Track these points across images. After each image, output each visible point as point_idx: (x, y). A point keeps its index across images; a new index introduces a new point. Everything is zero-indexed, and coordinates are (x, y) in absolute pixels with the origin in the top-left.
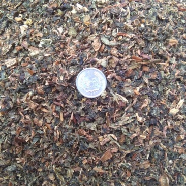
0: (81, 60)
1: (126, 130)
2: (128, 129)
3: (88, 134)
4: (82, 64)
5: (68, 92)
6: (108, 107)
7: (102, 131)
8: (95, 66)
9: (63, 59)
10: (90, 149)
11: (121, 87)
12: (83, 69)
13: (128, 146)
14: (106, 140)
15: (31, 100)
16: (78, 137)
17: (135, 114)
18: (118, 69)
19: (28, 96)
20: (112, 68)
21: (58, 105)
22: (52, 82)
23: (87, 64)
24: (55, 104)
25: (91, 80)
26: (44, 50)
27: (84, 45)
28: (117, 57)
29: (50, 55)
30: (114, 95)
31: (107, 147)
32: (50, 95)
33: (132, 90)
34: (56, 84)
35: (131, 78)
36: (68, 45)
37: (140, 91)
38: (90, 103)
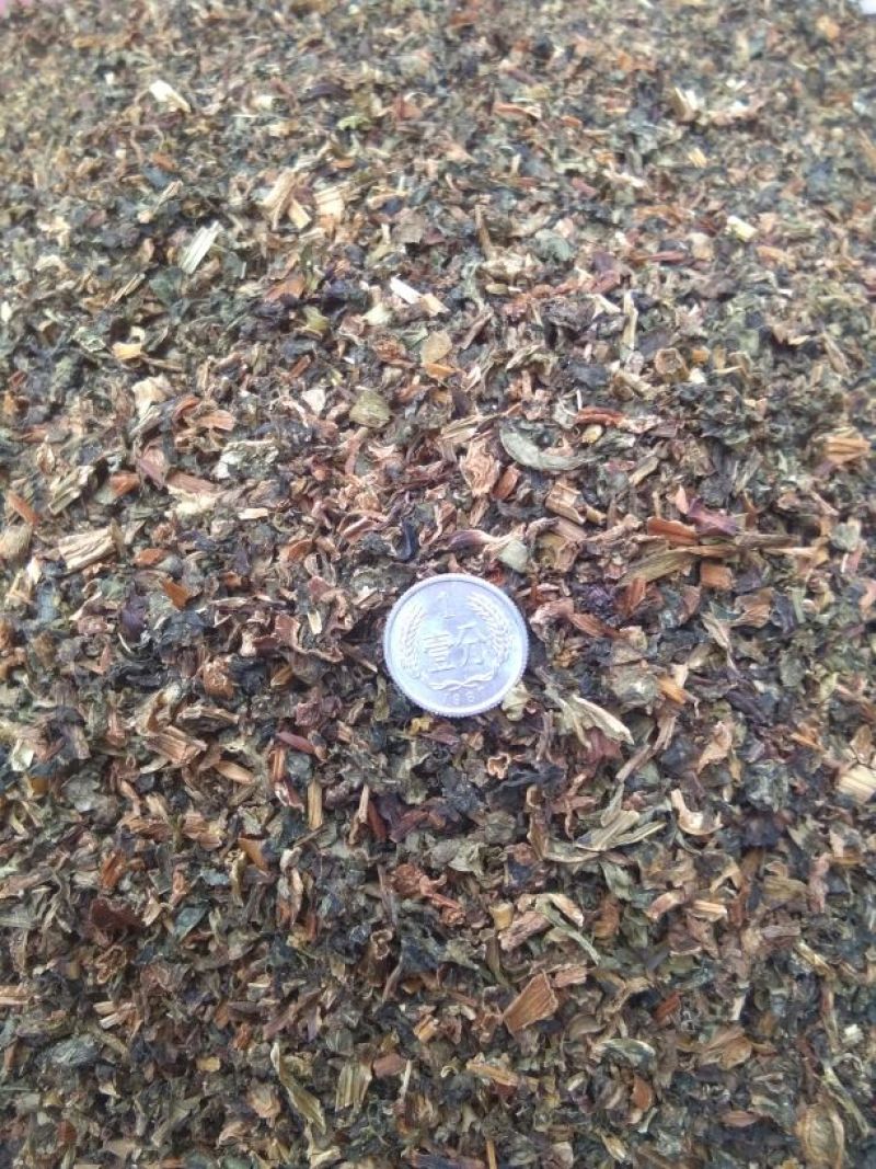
0: (408, 538)
1: (624, 877)
2: (634, 871)
3: (439, 890)
4: (412, 557)
5: (348, 686)
6: (536, 762)
7: (509, 879)
8: (472, 563)
9: (324, 532)
10: (452, 964)
11: (596, 664)
12: (414, 580)
13: (639, 955)
14: (531, 922)
15: (172, 723)
16: (395, 908)
17: (668, 795)
18: (583, 579)
19: (161, 706)
20: (553, 575)
21: (296, 750)
22: (274, 641)
23: (438, 556)
24: (285, 745)
25: (455, 632)
26: (238, 491)
27: (421, 468)
28: (576, 524)
29: (264, 512)
30: (563, 703)
31: (532, 958)
32: (261, 699)
33: (649, 678)
34: (291, 649)
35: (646, 621)
36: (348, 467)
37: (688, 686)
38: (451, 740)
